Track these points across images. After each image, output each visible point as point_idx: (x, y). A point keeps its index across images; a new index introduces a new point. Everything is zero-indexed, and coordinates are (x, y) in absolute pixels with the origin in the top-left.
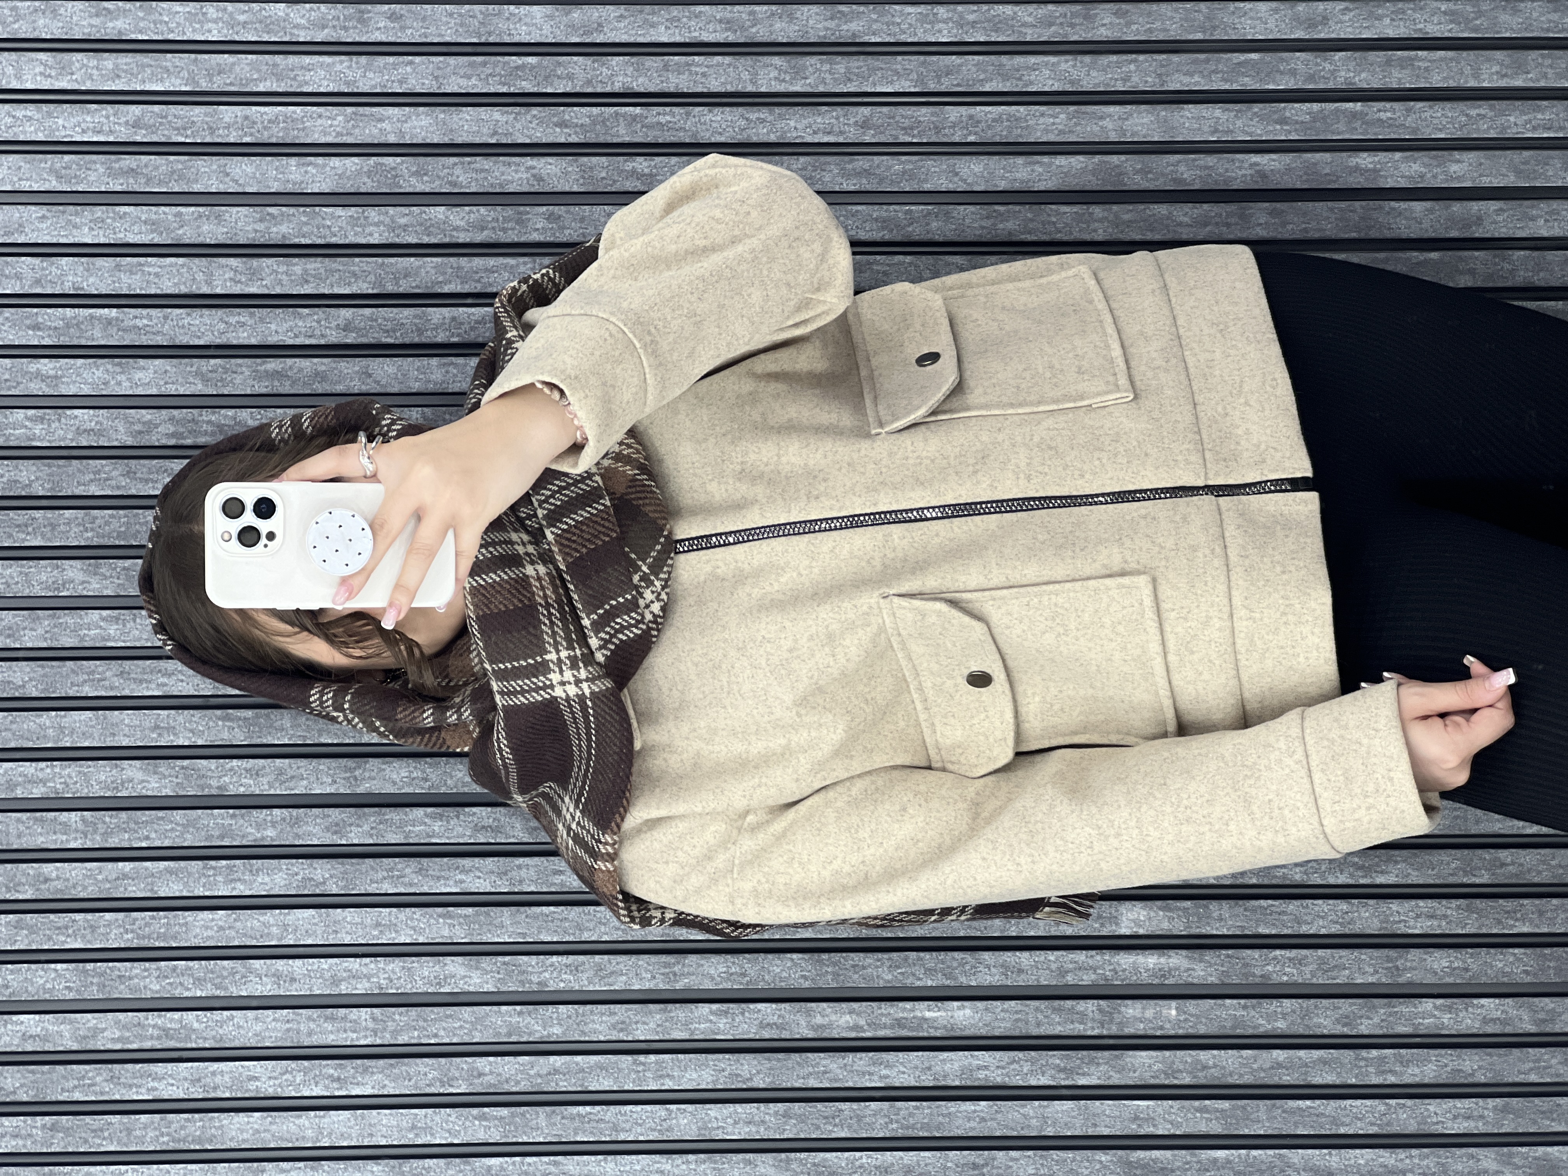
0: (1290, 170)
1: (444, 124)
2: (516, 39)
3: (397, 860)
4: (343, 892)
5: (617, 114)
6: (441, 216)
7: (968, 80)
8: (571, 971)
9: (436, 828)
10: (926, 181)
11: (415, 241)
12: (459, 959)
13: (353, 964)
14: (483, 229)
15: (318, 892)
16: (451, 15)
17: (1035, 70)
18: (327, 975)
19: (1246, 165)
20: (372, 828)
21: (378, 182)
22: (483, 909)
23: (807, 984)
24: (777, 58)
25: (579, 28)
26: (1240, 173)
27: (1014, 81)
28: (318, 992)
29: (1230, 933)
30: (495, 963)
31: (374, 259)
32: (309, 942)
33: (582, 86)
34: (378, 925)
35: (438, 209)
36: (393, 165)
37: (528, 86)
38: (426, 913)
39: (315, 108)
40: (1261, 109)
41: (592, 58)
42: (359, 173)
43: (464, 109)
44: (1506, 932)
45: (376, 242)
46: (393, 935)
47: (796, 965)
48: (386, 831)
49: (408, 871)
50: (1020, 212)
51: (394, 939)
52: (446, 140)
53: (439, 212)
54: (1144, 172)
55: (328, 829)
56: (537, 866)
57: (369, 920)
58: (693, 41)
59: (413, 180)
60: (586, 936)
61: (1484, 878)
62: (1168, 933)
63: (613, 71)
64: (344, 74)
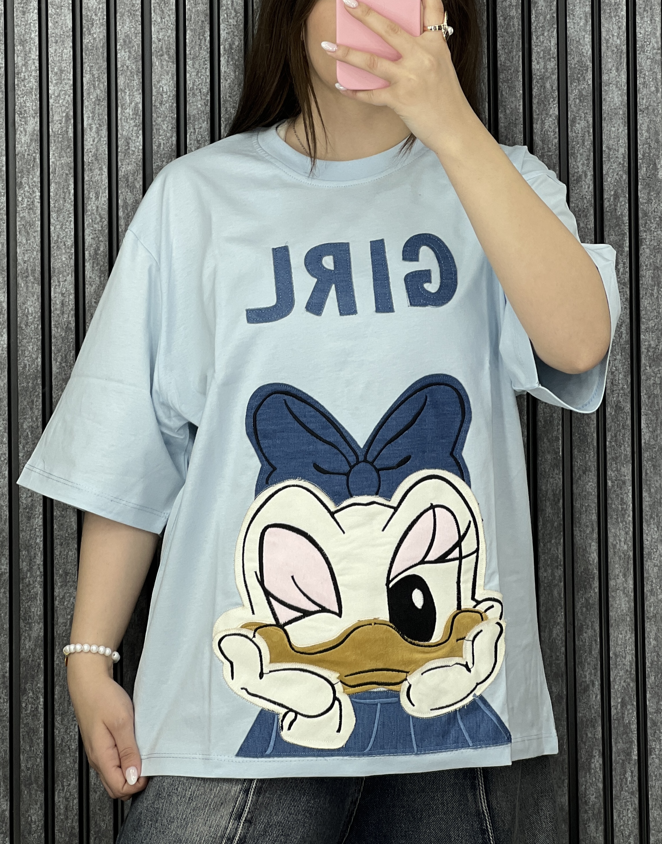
0: (590, 709)
1: (616, 114)
3: (106, 84)
4: (84, 47)
6: (551, 112)
7: (650, 481)
8: (29, 205)
9: (128, 110)
10: (579, 451)
11: (534, 94)
12: (38, 128)
13: (35, 55)
14: (543, 141)
15: (84, 30)
17: (658, 527)
18: (27, 37)
19: (592, 678)
20: (128, 67)
21: (575, 68)
22: (72, 143)
23: (20, 368)
26: (587, 674)
27: (649, 513)
28: (16, 31)
30: (35, 152)
31: (521, 65)
32: (50, 24)
33: (643, 210)
34: (62, 71)
35: (557, 109)
36: (587, 78)
37: (642, 172)
38: (69, 104)
39: (625, 24)
40: (632, 688)
42: (581, 55)
43: (626, 128)
45: (533, 67)
46: (54, 82)
47: (34, 360)
48: (125, 76)
49: (98, 91)
50: (558, 517)
51: (52, 82)
52: (604, 116)
53: (554, 111)
54: (588, 605)
55: (127, 36)
56: (102, 181)
57: (64, 65)
59: (576, 92)
60: (53, 215)
62: (55, 622)
63: (654, 232)
64: (649, 44)
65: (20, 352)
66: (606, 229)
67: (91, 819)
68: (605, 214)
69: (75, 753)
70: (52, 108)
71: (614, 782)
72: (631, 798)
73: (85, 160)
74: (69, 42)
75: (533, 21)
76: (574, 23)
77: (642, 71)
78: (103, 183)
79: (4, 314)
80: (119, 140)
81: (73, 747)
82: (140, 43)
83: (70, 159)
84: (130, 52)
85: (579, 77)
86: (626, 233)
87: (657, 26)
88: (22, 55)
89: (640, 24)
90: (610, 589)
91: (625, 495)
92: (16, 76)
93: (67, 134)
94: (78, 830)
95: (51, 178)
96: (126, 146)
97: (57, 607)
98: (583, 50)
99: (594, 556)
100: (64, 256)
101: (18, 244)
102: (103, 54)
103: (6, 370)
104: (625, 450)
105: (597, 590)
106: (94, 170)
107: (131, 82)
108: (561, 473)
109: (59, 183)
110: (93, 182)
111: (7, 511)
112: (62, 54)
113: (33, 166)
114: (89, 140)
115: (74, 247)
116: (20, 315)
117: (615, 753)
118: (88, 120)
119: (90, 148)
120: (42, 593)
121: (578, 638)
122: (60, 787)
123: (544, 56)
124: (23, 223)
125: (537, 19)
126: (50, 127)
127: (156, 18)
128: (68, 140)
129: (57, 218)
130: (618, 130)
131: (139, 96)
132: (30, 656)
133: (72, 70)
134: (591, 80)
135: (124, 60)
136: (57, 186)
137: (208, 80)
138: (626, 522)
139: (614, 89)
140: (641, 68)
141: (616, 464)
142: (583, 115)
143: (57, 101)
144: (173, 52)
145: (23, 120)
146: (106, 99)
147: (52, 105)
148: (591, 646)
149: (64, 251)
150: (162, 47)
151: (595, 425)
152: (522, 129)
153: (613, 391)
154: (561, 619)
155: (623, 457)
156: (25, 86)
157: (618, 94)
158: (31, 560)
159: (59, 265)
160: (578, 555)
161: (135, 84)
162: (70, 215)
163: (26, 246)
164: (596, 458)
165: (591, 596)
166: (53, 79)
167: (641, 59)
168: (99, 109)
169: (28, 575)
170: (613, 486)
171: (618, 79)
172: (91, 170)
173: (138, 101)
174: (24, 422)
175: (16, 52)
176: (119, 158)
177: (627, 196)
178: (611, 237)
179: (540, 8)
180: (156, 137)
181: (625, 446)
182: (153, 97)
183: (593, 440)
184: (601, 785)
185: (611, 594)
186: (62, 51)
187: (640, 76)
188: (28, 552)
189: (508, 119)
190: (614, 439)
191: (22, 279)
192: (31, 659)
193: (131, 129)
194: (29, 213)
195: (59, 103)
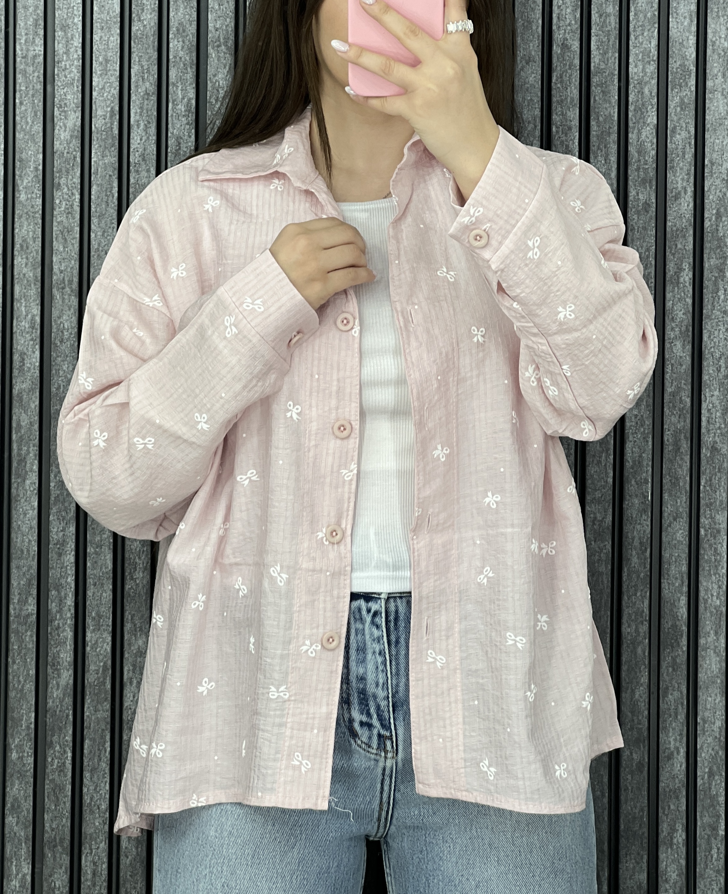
66: (706, 251)
67: (121, 886)
68: (705, 234)
70: (95, 102)
71: (698, 859)
72: (716, 876)
73: (131, 160)
74: (116, 29)
75: (631, 19)
76: (678, 22)
79: (37, 329)
80: (169, 139)
81: (103, 807)
82: (195, 32)
83: (115, 159)
84: (183, 42)
88: (63, 42)
90: (699, 649)
91: (719, 545)
92: (56, 64)
93: (112, 131)
95: (92, 179)
97: (89, 653)
98: (686, 53)
99: (683, 612)
101: (54, 252)
102: (154, 42)
103: (38, 391)
104: (720, 495)
105: (685, 648)
106: (141, 171)
107: (183, 75)
108: (649, 520)
109: (102, 185)
111: (36, 546)
112: (108, 42)
113: (73, 165)
114: (135, 138)
116: (55, 330)
117: (700, 828)
118: (135, 115)
119: (137, 148)
120: (73, 638)
121: (663, 700)
122: (88, 850)
125: (636, 17)
126: (93, 123)
127: (214, 4)
128: (113, 138)
130: (722, 142)
131: (192, 91)
132: (57, 706)
133: (119, 60)
134: (694, 86)
135: (177, 50)
136: (99, 188)
138: (719, 575)
139: (719, 97)
141: (710, 511)
142: (684, 125)
143: (101, 94)
144: (231, 43)
145: (63, 114)
146: (156, 93)
147: (96, 99)
148: (676, 709)
150: (219, 37)
151: (689, 467)
152: (616, 139)
153: (709, 430)
154: (644, 679)
155: (717, 503)
156: (66, 77)
158: (61, 601)
160: (666, 609)
161: (188, 78)
164: (688, 503)
165: (679, 654)
166: (98, 69)
168: (147, 105)
169: (58, 617)
170: (706, 535)
172: (137, 171)
173: (191, 96)
175: (57, 38)
176: (169, 158)
178: (711, 260)
179: (640, 4)
183: (685, 483)
184: (683, 862)
185: (701, 653)
186: (109, 38)
189: (601, 127)
190: (709, 483)
191: (58, 290)
192: (59, 709)
193: (183, 127)
194: (67, 217)
195: (103, 96)
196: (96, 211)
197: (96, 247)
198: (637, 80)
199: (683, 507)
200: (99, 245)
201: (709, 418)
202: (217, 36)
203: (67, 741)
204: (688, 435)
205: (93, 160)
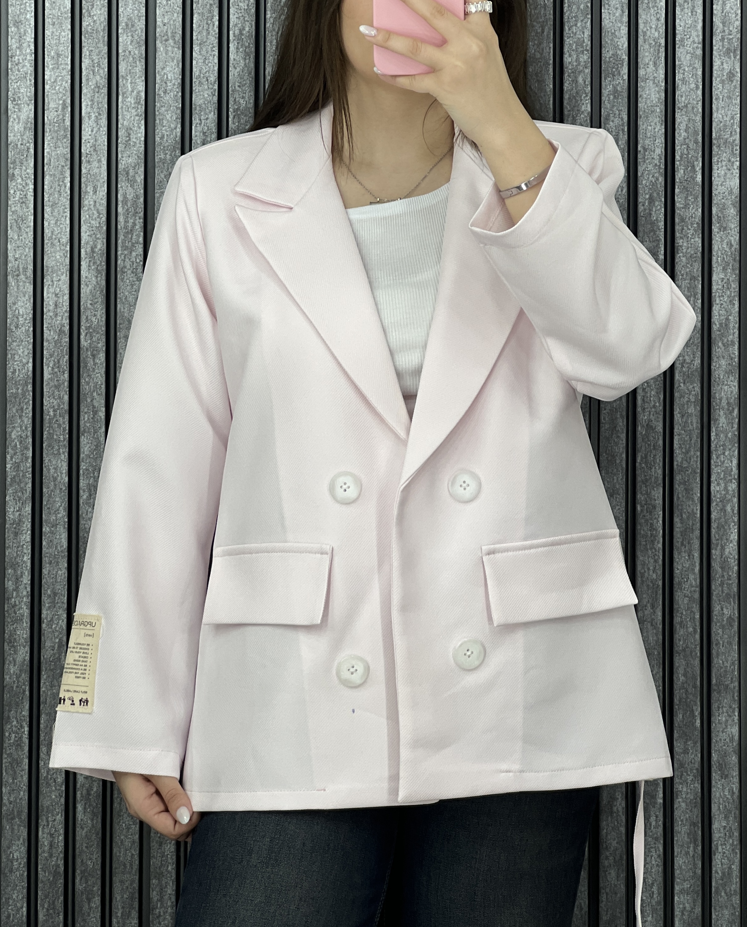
1: (652, 112)
2: (715, 167)
3: (106, 70)
4: (83, 30)
5: (659, 241)
6: (583, 108)
7: (682, 505)
8: (22, 198)
9: (129, 99)
11: (565, 88)
12: (32, 115)
13: (30, 37)
15: (84, 11)
16: (732, 118)
17: (689, 556)
18: (22, 18)
20: (130, 52)
21: (610, 62)
22: (69, 133)
23: (9, 374)
24: (699, 361)
25: (722, 213)
27: (681, 540)
29: (41, 693)
30: (29, 142)
31: (552, 58)
32: (47, 5)
33: (680, 215)
34: (59, 55)
35: (589, 106)
36: (622, 73)
37: (680, 174)
38: (66, 91)
39: (664, 16)
41: (700, 222)
42: (616, 47)
43: (663, 127)
44: (39, 902)
45: (565, 59)
46: (51, 67)
47: (24, 365)
48: (127, 62)
49: (98, 78)
51: (48, 67)
52: (640, 113)
53: (586, 107)
55: (130, 19)
56: (100, 174)
57: (62, 48)
58: (713, 299)
59: (610, 88)
60: (47, 209)
61: (79, 887)
62: (42, 646)
63: (691, 238)
64: (689, 38)
65: (9, 356)
67: (77, 857)
68: (639, 218)
69: (61, 787)
70: (48, 95)
72: (655, 844)
73: (82, 151)
74: (67, 24)
75: (565, 11)
76: (610, 13)
77: (682, 66)
78: (102, 176)
80: (119, 130)
81: (59, 780)
82: (144, 27)
83: (67, 150)
84: (132, 36)
85: (614, 72)
86: (661, 239)
87: (698, 19)
88: (17, 37)
89: (680, 16)
91: (655, 520)
92: (10, 59)
93: (64, 123)
94: (63, 869)
95: (45, 169)
96: (127, 137)
97: (45, 630)
98: (618, 43)
100: (58, 254)
101: (9, 240)
102: (104, 37)
104: (655, 472)
106: (93, 161)
107: (132, 69)
109: (54, 175)
110: (91, 175)
112: (59, 37)
113: (27, 156)
114: (87, 129)
115: (69, 244)
116: (10, 316)
118: (87, 108)
119: (88, 139)
120: (29, 615)
122: (45, 823)
123: (576, 48)
124: (14, 217)
125: (570, 8)
126: (46, 115)
128: (65, 129)
129: (52, 213)
130: (654, 129)
131: (141, 84)
132: (14, 682)
133: (70, 54)
134: (627, 75)
136: (52, 178)
137: (216, 68)
138: (655, 549)
139: (651, 85)
140: (680, 63)
141: (646, 487)
142: (618, 112)
143: (54, 87)
144: (179, 37)
145: (16, 107)
146: (107, 86)
147: (48, 92)
149: (58, 248)
151: (625, 445)
153: (644, 409)
155: (653, 480)
156: (19, 71)
157: (655, 90)
158: (17, 579)
159: (53, 263)
161: (138, 71)
162: (66, 210)
163: (18, 242)
164: (624, 480)
166: (49, 63)
167: (681, 53)
168: (98, 97)
169: (14, 595)
170: (642, 511)
171: (655, 75)
172: (89, 162)
173: (141, 89)
174: (12, 431)
175: (10, 33)
176: (119, 149)
177: (663, 200)
180: (159, 128)
181: (655, 468)
182: (157, 85)
183: (621, 460)
184: (623, 830)
186: (60, 33)
187: (679, 72)
188: (15, 570)
190: (644, 460)
191: (13, 277)
192: (16, 685)
193: (133, 118)
194: (21, 207)
195: (55, 90)
196: (49, 201)
197: (49, 235)
198: (571, 69)
199: (619, 484)
200: (52, 233)
201: (644, 396)
202: (165, 31)
203: (24, 716)
204: (624, 413)
205: (45, 151)
